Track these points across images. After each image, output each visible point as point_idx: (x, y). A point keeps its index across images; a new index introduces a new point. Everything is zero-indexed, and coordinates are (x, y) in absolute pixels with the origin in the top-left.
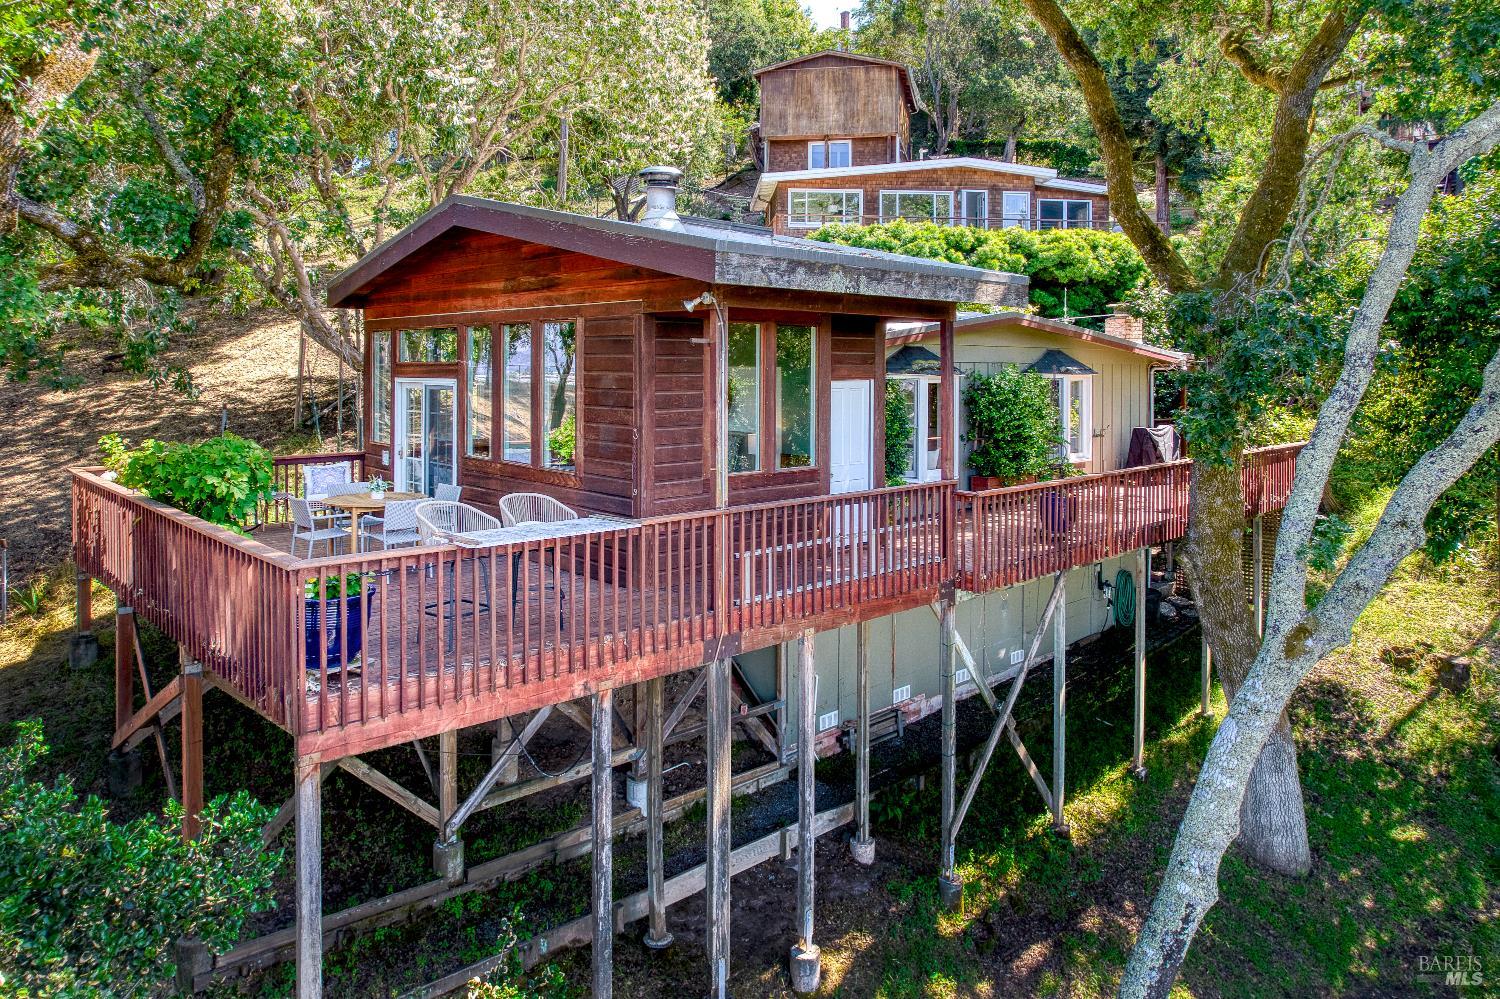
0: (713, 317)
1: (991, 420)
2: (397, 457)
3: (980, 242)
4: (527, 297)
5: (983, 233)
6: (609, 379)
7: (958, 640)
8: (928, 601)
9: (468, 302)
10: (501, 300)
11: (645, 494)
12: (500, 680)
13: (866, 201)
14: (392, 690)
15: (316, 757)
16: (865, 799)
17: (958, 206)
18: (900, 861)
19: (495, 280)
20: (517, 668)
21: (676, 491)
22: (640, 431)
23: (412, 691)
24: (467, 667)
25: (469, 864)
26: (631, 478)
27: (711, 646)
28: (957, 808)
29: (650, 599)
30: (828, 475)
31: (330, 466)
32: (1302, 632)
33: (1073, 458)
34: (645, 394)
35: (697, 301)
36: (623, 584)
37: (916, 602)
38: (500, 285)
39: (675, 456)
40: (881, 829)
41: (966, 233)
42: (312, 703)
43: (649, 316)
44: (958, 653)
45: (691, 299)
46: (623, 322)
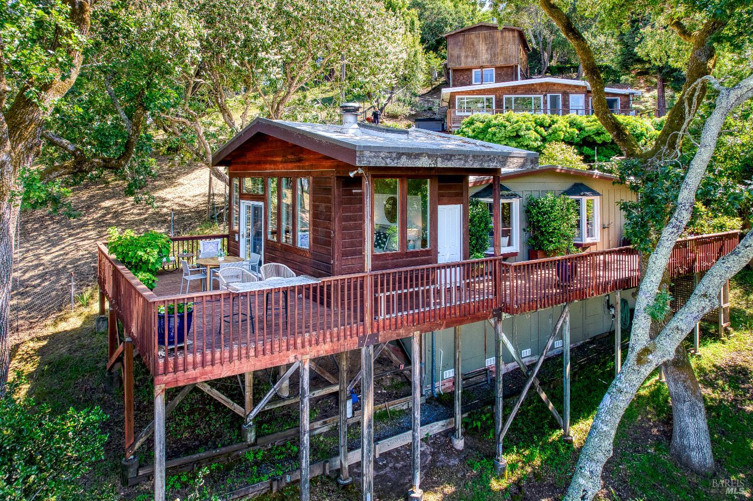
0: (363, 180)
1: (539, 221)
2: (241, 237)
3: (554, 122)
4: (290, 165)
5: (555, 117)
6: (322, 207)
7: (504, 338)
8: (485, 318)
9: (268, 166)
10: (281, 166)
11: (336, 263)
12: (252, 353)
13: (496, 101)
14: (199, 357)
15: (163, 386)
16: (459, 417)
17: (545, 103)
18: (477, 449)
19: (277, 156)
20: (260, 348)
21: (353, 261)
22: (334, 232)
23: (209, 357)
24: (235, 347)
25: (258, 436)
26: (331, 255)
27: (362, 339)
28: (504, 424)
29: (336, 314)
30: (437, 253)
31: (213, 240)
32: (646, 351)
33: (588, 240)
34: (336, 214)
35: (355, 172)
36: (329, 306)
37: (478, 319)
38: (279, 159)
39: (352, 244)
40: (469, 431)
41: (547, 118)
42: (161, 361)
43: (338, 178)
44: (504, 345)
45: (353, 171)
46: (328, 180)
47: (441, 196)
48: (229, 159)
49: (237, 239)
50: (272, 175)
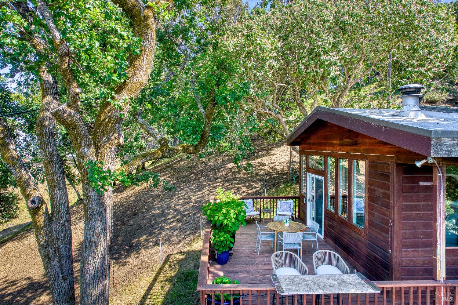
2: (307, 201)
4: (347, 148)
6: (379, 192)
9: (327, 148)
10: (338, 148)
11: (396, 254)
19: (335, 139)
21: (416, 253)
22: (393, 222)
26: (388, 244)
34: (397, 203)
35: (424, 161)
38: (337, 142)
43: (398, 165)
45: (420, 160)
46: (386, 165)
48: (299, 140)
49: (305, 202)
50: (331, 155)
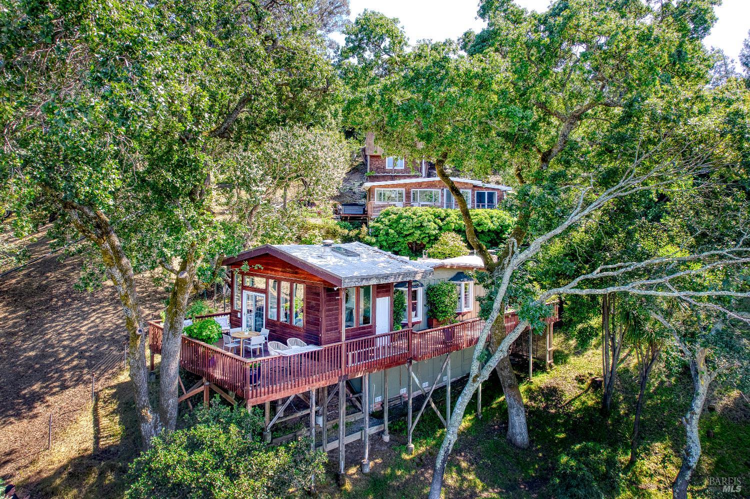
0: (341, 291)
1: (434, 300)
2: (243, 314)
3: (448, 215)
4: (288, 275)
5: (449, 211)
7: (413, 375)
8: (403, 363)
9: (270, 272)
10: (280, 273)
11: (323, 336)
12: (290, 387)
13: (406, 193)
14: (266, 389)
15: (251, 405)
16: (386, 423)
17: (443, 196)
18: (397, 441)
19: (278, 268)
20: (293, 384)
21: (331, 334)
22: (322, 319)
23: (271, 389)
24: (282, 384)
25: (272, 439)
26: (319, 331)
27: (340, 377)
28: (413, 422)
29: (325, 364)
30: (375, 326)
31: (222, 318)
33: (465, 310)
34: (323, 308)
35: (338, 287)
36: (318, 361)
37: (399, 364)
38: (280, 270)
39: (331, 325)
40: (392, 431)
41: (442, 212)
42: (251, 392)
43: (325, 288)
44: (413, 379)
45: (336, 287)
46: (317, 288)
47: (378, 292)
49: (239, 316)
50: (272, 278)
